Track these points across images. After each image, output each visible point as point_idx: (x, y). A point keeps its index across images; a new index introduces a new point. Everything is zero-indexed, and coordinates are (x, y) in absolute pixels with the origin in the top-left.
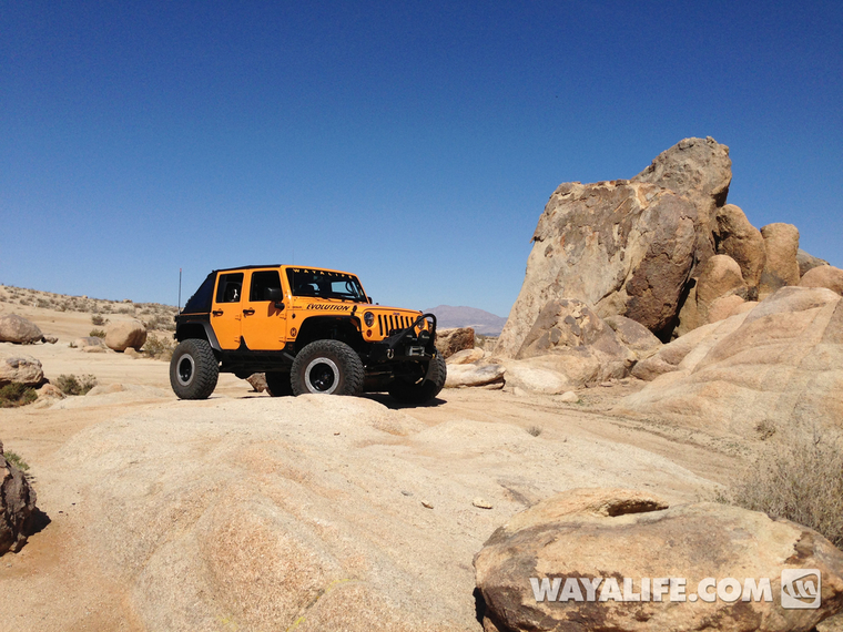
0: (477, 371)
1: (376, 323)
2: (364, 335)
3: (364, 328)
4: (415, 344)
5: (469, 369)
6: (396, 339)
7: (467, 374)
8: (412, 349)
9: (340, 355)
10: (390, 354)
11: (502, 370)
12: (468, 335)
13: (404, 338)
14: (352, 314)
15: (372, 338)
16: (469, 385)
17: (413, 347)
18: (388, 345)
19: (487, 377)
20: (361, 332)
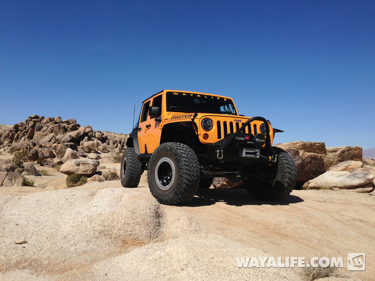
0: (349, 177)
1: (215, 127)
2: (201, 138)
3: (201, 132)
4: (248, 146)
8: (244, 151)
10: (219, 155)
13: (234, 140)
14: (193, 120)
15: (207, 141)
16: (341, 188)
17: (246, 150)
18: (219, 147)
19: (356, 182)
20: (198, 135)
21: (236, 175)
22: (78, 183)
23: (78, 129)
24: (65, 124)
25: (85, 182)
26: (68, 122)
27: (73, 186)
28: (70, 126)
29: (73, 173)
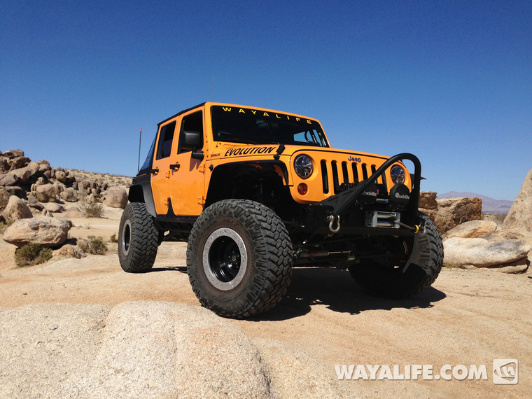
0: (490, 248)
1: (317, 172)
2: (294, 192)
3: (294, 180)
4: (382, 208)
5: (479, 245)
6: (346, 198)
7: (476, 251)
8: (376, 216)
9: (249, 224)
10: (333, 224)
11: (525, 248)
12: (475, 205)
13: (360, 196)
14: (277, 157)
15: (306, 197)
16: (478, 266)
17: (378, 214)
18: (331, 208)
19: (504, 256)
20: (288, 187)
21: (346, 256)
22: (37, 260)
23: (27, 165)
24: (5, 158)
25: (49, 257)
26: (10, 155)
27: (28, 265)
28: (15, 161)
29: (26, 243)
